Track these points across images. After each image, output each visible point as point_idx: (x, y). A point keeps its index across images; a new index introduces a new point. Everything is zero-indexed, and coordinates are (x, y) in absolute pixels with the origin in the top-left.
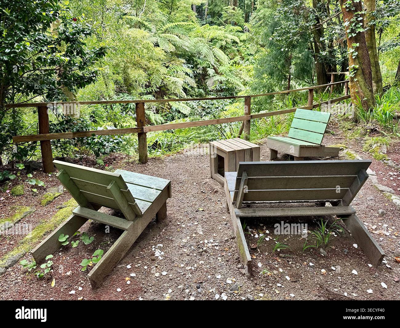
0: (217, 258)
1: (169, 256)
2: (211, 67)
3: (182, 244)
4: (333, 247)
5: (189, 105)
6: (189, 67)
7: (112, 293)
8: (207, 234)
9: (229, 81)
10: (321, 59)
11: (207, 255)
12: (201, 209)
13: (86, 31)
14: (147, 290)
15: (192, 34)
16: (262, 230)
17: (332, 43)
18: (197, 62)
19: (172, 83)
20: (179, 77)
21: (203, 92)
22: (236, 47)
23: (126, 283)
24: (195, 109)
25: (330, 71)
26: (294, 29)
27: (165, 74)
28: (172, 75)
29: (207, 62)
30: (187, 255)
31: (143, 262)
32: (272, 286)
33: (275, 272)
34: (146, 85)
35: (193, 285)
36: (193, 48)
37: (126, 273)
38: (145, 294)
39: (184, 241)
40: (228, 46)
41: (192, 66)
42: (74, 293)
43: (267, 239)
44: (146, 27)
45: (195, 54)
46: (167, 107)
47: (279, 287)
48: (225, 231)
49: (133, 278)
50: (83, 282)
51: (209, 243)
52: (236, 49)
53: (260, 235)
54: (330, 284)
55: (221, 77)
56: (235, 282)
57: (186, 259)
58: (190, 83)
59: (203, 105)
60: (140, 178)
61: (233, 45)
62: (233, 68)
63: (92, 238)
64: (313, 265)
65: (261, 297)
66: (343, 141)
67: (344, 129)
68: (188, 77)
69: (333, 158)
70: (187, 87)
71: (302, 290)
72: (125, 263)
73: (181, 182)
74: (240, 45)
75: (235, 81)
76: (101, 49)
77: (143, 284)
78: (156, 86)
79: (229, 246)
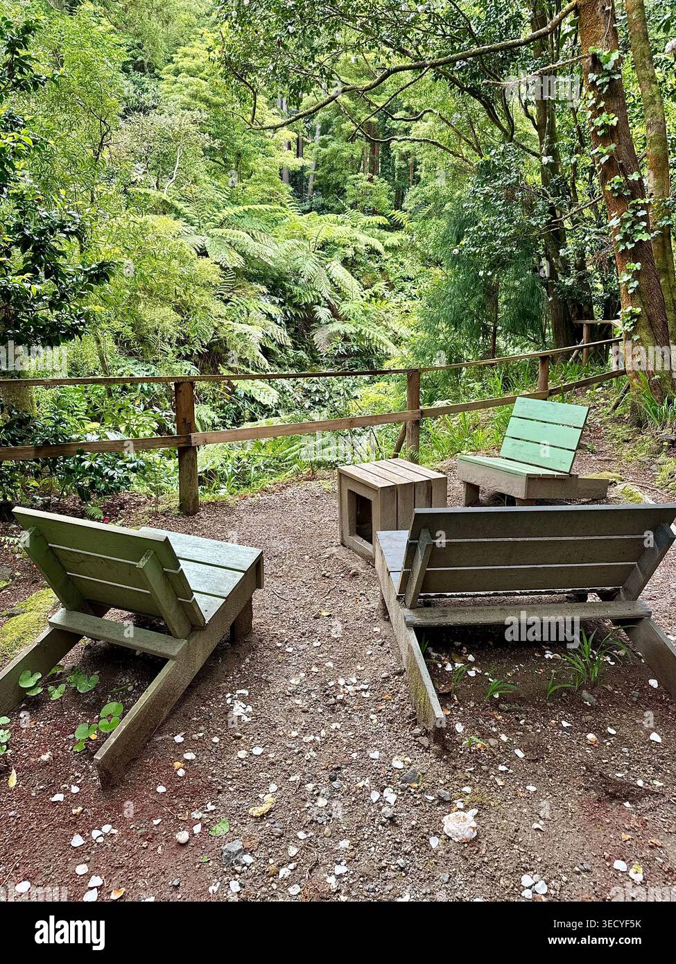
0: (367, 717)
1: (263, 715)
2: (322, 304)
3: (290, 689)
4: (609, 688)
5: (274, 385)
6: (274, 303)
7: (147, 796)
8: (342, 665)
9: (363, 333)
10: (562, 292)
11: (346, 711)
12: (325, 614)
13: (69, 227)
14: (223, 787)
15: (281, 230)
16: (460, 655)
17: (582, 259)
18: (292, 292)
19: (238, 336)
20: (251, 324)
21: (305, 356)
22: (377, 262)
23: (176, 773)
24: (288, 394)
25: (580, 317)
26: (504, 231)
27: (222, 318)
28: (237, 320)
29: (314, 293)
30: (303, 712)
31: (209, 727)
32: (487, 772)
33: (493, 742)
34: (178, 341)
35: (321, 773)
36: (284, 261)
37: (174, 752)
38: (220, 796)
39: (293, 681)
40: (359, 259)
41: (282, 300)
42: (62, 800)
43: (472, 674)
44: (179, 214)
45: (287, 274)
46: (225, 390)
47: (502, 772)
48: (382, 659)
49: (191, 764)
50: (80, 775)
51: (348, 684)
52: (376, 265)
53: (457, 665)
54: (606, 763)
55: (345, 325)
56: (410, 765)
57: (302, 719)
58: (276, 337)
59: (306, 386)
60: (196, 546)
61: (369, 258)
62: (370, 307)
63: (95, 679)
64: (569, 725)
65: (467, 794)
66: (614, 465)
67: (615, 441)
68: (272, 323)
69: (594, 501)
70: (272, 346)
71: (550, 776)
72: (171, 731)
73: (276, 554)
74: (385, 257)
75: (376, 334)
76: (102, 265)
77: (213, 775)
78: (202, 342)
79: (391, 689)
